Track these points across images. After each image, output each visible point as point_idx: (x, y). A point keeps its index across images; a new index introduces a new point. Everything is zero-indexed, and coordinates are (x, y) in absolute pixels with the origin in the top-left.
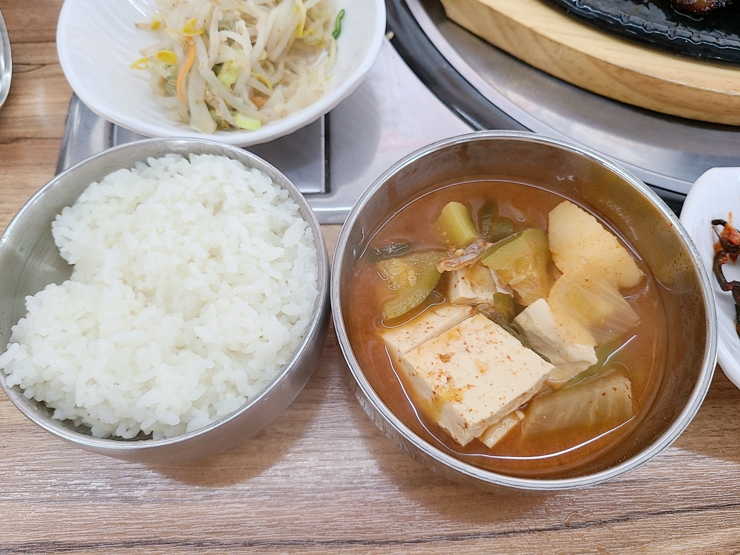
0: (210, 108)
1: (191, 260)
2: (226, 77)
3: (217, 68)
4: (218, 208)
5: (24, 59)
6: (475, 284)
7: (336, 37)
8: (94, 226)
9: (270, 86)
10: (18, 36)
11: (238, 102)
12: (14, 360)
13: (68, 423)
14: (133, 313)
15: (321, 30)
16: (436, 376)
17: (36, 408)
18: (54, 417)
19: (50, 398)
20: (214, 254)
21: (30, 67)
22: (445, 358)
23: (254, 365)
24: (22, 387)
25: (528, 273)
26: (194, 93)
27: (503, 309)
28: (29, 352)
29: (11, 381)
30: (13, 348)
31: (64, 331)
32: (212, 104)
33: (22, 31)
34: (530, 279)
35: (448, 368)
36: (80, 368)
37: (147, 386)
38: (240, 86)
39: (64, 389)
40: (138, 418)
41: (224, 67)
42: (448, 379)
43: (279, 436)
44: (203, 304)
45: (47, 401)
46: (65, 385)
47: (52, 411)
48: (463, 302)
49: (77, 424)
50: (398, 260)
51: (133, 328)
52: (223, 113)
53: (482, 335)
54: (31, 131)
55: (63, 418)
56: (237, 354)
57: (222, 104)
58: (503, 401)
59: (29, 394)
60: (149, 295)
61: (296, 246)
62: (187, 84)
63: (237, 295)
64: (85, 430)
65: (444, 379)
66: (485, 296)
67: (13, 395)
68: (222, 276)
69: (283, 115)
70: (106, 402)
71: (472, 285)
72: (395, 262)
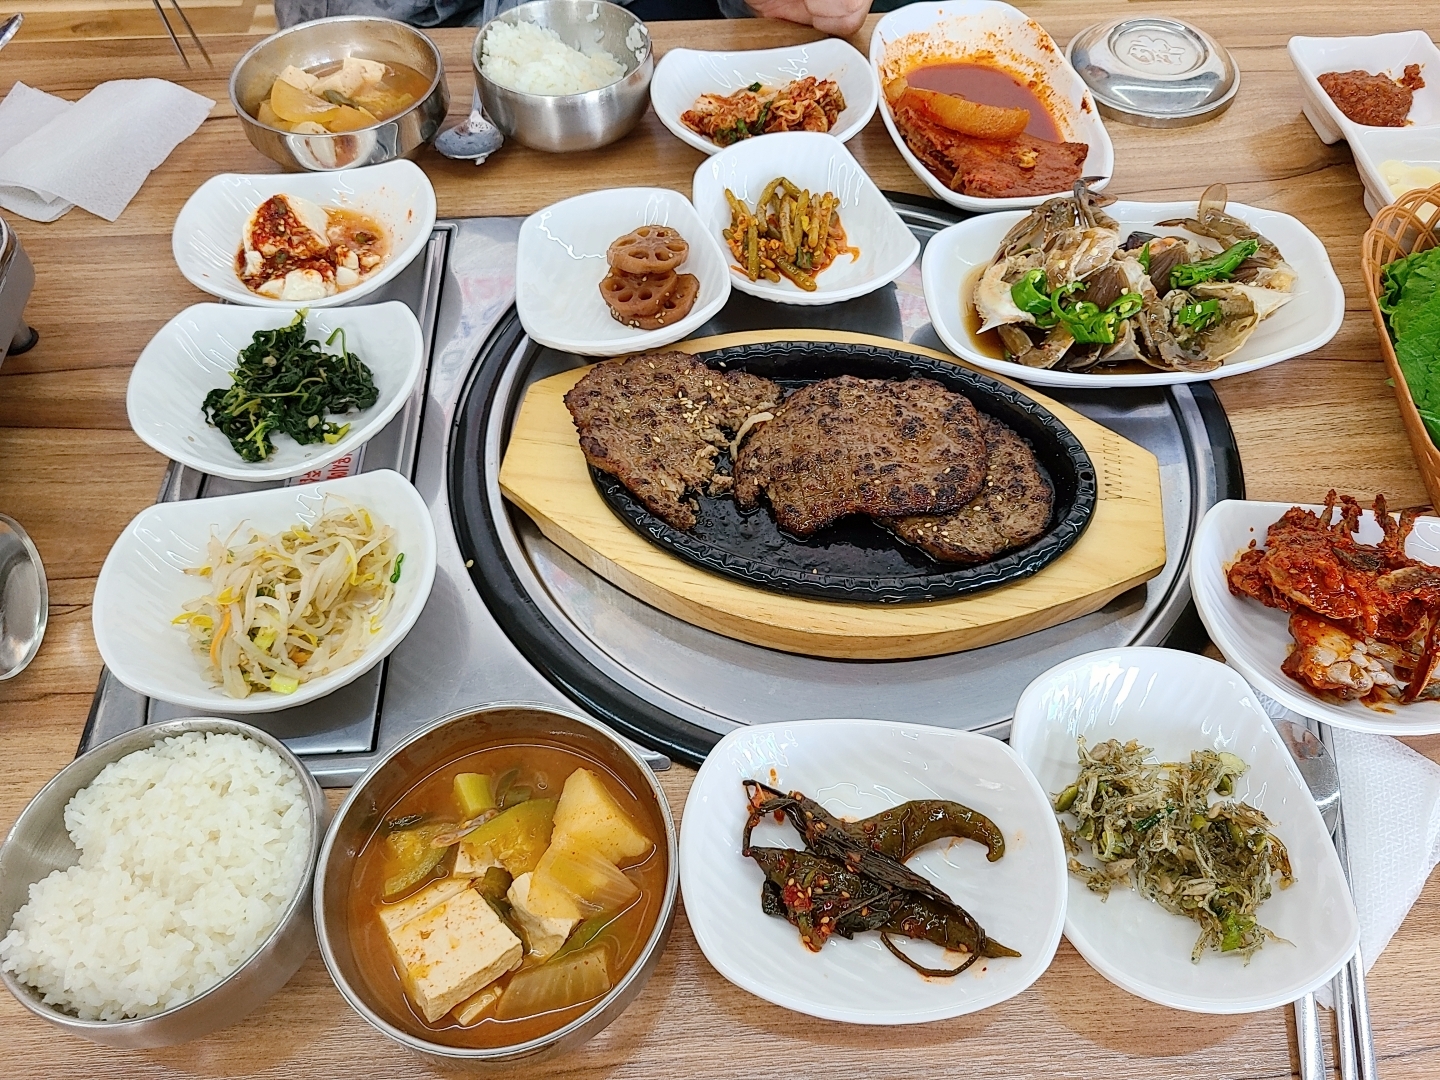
0: (244, 672)
1: (190, 845)
2: (262, 641)
3: (253, 633)
4: (226, 788)
5: (63, 599)
6: (475, 858)
7: (395, 582)
8: (105, 810)
9: (314, 641)
10: (59, 571)
11: (275, 663)
12: (12, 946)
13: (57, 1008)
14: (126, 899)
15: (379, 574)
16: (412, 953)
17: (27, 992)
18: (44, 1001)
19: (41, 982)
20: (214, 837)
21: (68, 609)
22: (425, 935)
23: (233, 946)
24: (16, 972)
25: (517, 847)
26: (228, 658)
27: (495, 885)
28: (27, 939)
29: (7, 967)
30: (12, 935)
31: (60, 917)
32: (247, 668)
33: (65, 565)
34: (521, 853)
35: (425, 945)
36: (71, 952)
37: (134, 968)
38: (278, 647)
39: (55, 974)
40: (120, 1000)
41: (261, 632)
42: (422, 956)
43: (280, 1023)
44: (198, 887)
45: (39, 986)
46: (55, 969)
47: (43, 995)
48: (463, 877)
49: (66, 1009)
50: (407, 833)
51: (126, 914)
52: (257, 676)
53: (465, 911)
54: (62, 685)
55: (52, 1003)
56: (221, 936)
57: (257, 667)
58: (462, 976)
59: (22, 979)
60: (147, 879)
61: (293, 826)
62: (221, 649)
63: (229, 878)
64: (73, 1013)
65: (418, 955)
66: (481, 870)
67: (7, 980)
68: (218, 859)
69: (325, 672)
70: (93, 985)
71: (472, 859)
72: (406, 835)
